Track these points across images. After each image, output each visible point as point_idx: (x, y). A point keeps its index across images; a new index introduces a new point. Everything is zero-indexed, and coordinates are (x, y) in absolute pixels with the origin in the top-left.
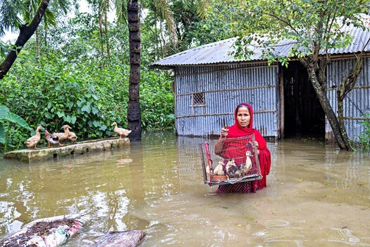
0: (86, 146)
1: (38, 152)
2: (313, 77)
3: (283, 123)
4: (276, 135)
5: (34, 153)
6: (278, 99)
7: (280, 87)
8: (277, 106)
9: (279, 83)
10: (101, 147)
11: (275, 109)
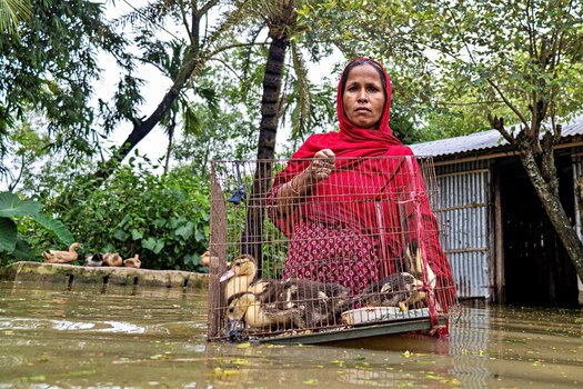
0: (135, 273)
1: (37, 266)
2: (530, 167)
3: (500, 274)
4: (487, 296)
5: (29, 266)
6: (491, 228)
7: (494, 207)
8: (488, 240)
9: (493, 200)
10: (164, 281)
11: (484, 246)
